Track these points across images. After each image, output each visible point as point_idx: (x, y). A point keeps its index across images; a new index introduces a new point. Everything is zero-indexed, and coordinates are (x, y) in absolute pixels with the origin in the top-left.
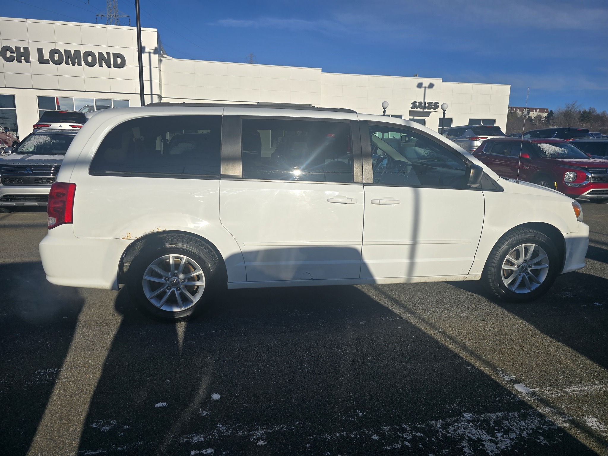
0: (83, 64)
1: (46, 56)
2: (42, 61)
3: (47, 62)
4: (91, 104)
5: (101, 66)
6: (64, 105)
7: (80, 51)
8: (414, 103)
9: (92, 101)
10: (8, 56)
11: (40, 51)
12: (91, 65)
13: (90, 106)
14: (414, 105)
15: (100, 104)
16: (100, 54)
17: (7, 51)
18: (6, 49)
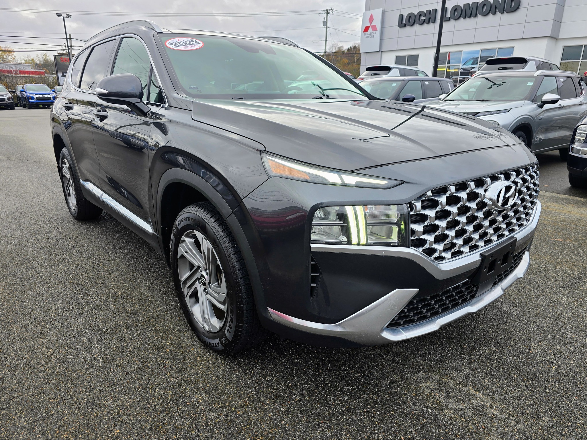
0: (478, 15)
1: (449, 14)
2: (444, 19)
3: (448, 20)
4: (476, 56)
5: (494, 14)
7: (477, 2)
9: (477, 52)
10: (420, 20)
12: (486, 14)
13: (475, 58)
15: (485, 54)
17: (420, 15)
18: (420, 14)
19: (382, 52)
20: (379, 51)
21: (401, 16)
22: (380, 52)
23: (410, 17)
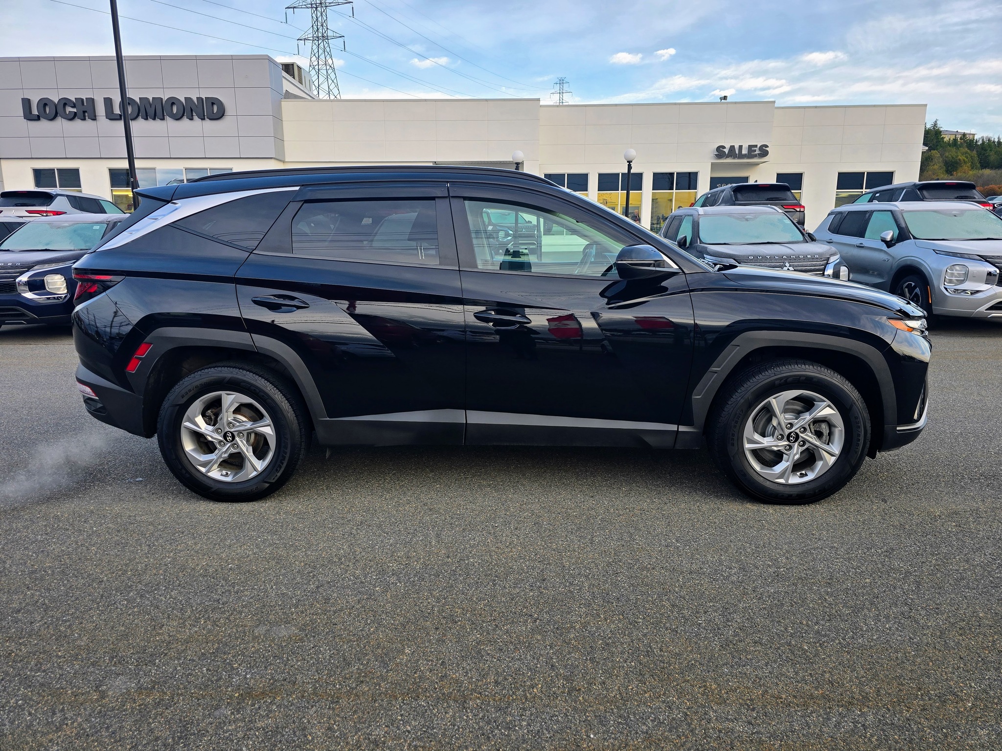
0: (167, 117)
1: (117, 110)
2: (112, 117)
4: (180, 177)
5: (191, 119)
6: (145, 181)
7: (161, 98)
9: (179, 172)
10: (67, 112)
11: (108, 102)
12: (178, 118)
13: (179, 180)
14: (720, 152)
15: (191, 176)
16: (188, 99)
17: (65, 104)
18: (65, 102)
19: (1, 159)
21: (26, 103)
23: (45, 105)
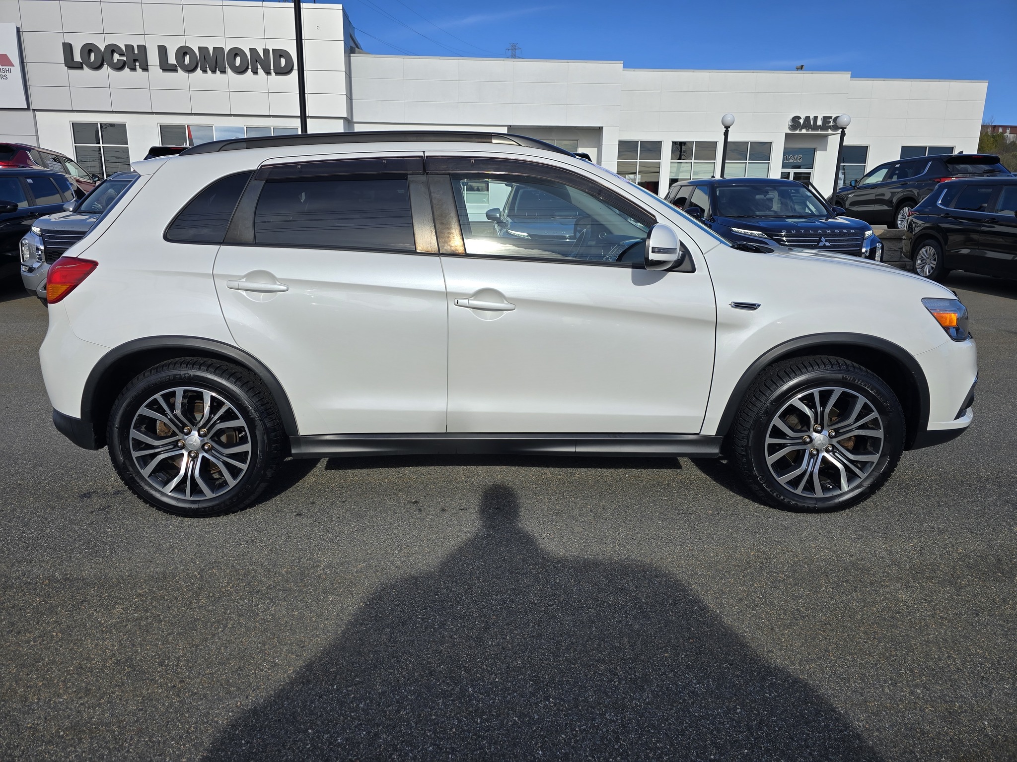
0: (229, 70)
1: (172, 60)
2: (166, 67)
3: (173, 69)
4: (240, 136)
5: (255, 72)
6: (200, 138)
7: (222, 49)
8: (796, 119)
9: (240, 130)
10: (115, 61)
11: (163, 51)
12: (241, 71)
14: (795, 122)
15: (253, 135)
16: (253, 51)
17: (113, 52)
18: (113, 49)
19: (34, 110)
20: (28, 109)
21: (68, 48)
22: (31, 110)
23: (90, 51)
